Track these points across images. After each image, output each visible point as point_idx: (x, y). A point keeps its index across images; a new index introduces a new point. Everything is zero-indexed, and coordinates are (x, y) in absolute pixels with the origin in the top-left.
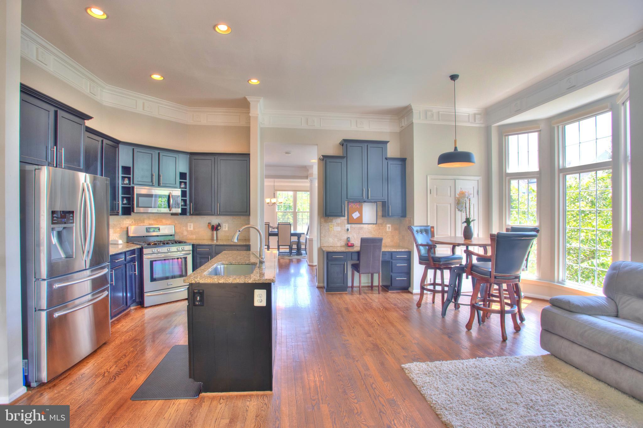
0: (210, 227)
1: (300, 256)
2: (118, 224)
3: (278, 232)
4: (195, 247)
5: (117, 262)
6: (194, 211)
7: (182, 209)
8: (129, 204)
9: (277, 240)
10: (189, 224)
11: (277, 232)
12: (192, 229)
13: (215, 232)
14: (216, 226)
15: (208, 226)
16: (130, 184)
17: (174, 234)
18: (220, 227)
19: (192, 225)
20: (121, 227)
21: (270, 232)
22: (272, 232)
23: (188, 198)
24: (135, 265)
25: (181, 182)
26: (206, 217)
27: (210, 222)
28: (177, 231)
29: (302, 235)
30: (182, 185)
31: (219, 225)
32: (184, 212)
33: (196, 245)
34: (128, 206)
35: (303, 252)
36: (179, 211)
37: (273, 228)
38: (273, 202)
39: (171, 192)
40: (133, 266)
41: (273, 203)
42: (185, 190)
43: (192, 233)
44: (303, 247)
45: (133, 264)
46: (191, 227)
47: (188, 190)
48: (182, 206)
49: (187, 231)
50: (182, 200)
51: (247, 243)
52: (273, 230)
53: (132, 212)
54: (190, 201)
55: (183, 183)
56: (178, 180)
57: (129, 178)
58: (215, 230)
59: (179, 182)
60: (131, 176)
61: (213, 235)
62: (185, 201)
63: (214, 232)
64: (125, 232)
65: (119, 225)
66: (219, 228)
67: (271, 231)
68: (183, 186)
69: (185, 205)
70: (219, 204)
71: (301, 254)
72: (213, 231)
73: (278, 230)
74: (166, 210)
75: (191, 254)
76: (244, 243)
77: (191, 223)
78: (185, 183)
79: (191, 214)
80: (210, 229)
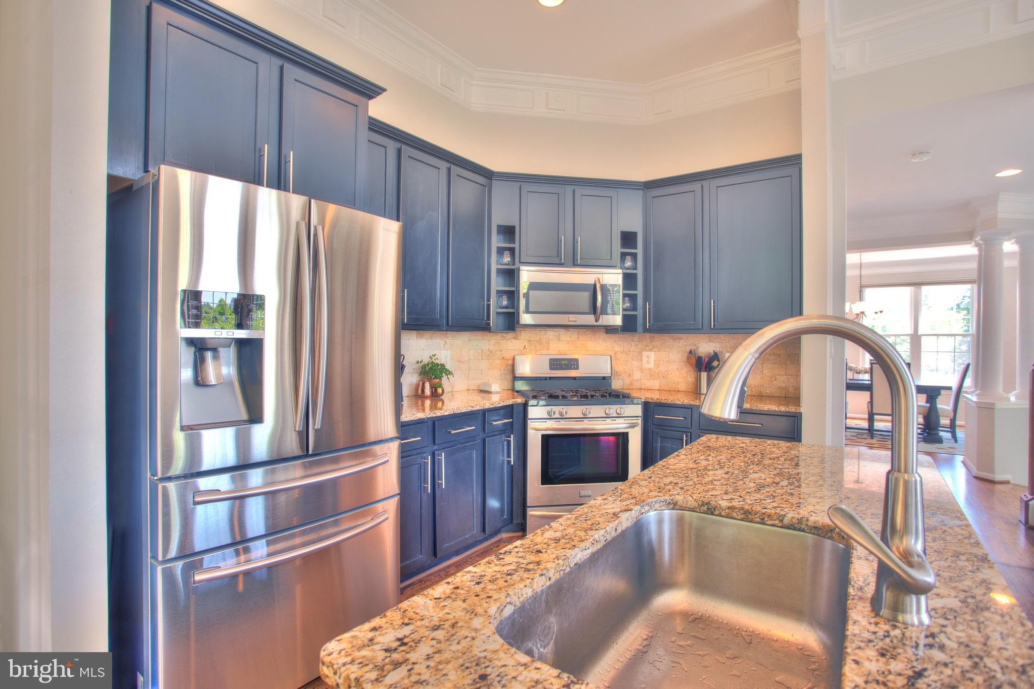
0: (694, 361)
1: (937, 445)
2: (496, 351)
3: (872, 380)
4: (649, 408)
5: (454, 434)
6: (654, 320)
7: (625, 318)
8: (513, 308)
9: (869, 400)
10: (645, 354)
11: (867, 382)
12: (652, 365)
13: (704, 375)
14: (707, 360)
15: (688, 358)
16: (514, 264)
17: (610, 375)
18: (719, 361)
19: (652, 355)
20: (503, 358)
21: (848, 381)
22: (853, 380)
23: (640, 292)
24: (509, 442)
25: (624, 255)
26: (684, 336)
27: (693, 348)
28: (619, 368)
29: (943, 392)
30: (626, 261)
31: (715, 357)
32: (629, 325)
33: (652, 405)
34: (511, 310)
35: (945, 435)
36: (618, 320)
37: (857, 373)
38: (858, 312)
39: (600, 276)
40: (505, 443)
41: (857, 314)
42: (634, 272)
43: (652, 375)
44: (945, 421)
45: (505, 440)
46: (650, 359)
47: (640, 272)
48: (624, 310)
49: (642, 370)
50: (625, 296)
51: (792, 409)
52: (856, 376)
53: (517, 323)
54: (646, 298)
55: (628, 258)
56: (617, 249)
57: (512, 251)
58: (706, 368)
59: (619, 254)
60: (516, 246)
61: (698, 381)
62: (633, 298)
63: (702, 373)
64: (510, 368)
65: (499, 352)
66: (715, 363)
67: (851, 378)
68: (628, 263)
69: (634, 308)
70: (714, 303)
71: (939, 440)
72: (700, 371)
73: (871, 377)
74: (590, 319)
75: (640, 426)
76: (783, 409)
77: (650, 350)
78: (634, 256)
79: (646, 330)
80: (691, 365)
